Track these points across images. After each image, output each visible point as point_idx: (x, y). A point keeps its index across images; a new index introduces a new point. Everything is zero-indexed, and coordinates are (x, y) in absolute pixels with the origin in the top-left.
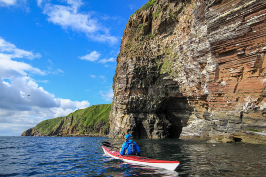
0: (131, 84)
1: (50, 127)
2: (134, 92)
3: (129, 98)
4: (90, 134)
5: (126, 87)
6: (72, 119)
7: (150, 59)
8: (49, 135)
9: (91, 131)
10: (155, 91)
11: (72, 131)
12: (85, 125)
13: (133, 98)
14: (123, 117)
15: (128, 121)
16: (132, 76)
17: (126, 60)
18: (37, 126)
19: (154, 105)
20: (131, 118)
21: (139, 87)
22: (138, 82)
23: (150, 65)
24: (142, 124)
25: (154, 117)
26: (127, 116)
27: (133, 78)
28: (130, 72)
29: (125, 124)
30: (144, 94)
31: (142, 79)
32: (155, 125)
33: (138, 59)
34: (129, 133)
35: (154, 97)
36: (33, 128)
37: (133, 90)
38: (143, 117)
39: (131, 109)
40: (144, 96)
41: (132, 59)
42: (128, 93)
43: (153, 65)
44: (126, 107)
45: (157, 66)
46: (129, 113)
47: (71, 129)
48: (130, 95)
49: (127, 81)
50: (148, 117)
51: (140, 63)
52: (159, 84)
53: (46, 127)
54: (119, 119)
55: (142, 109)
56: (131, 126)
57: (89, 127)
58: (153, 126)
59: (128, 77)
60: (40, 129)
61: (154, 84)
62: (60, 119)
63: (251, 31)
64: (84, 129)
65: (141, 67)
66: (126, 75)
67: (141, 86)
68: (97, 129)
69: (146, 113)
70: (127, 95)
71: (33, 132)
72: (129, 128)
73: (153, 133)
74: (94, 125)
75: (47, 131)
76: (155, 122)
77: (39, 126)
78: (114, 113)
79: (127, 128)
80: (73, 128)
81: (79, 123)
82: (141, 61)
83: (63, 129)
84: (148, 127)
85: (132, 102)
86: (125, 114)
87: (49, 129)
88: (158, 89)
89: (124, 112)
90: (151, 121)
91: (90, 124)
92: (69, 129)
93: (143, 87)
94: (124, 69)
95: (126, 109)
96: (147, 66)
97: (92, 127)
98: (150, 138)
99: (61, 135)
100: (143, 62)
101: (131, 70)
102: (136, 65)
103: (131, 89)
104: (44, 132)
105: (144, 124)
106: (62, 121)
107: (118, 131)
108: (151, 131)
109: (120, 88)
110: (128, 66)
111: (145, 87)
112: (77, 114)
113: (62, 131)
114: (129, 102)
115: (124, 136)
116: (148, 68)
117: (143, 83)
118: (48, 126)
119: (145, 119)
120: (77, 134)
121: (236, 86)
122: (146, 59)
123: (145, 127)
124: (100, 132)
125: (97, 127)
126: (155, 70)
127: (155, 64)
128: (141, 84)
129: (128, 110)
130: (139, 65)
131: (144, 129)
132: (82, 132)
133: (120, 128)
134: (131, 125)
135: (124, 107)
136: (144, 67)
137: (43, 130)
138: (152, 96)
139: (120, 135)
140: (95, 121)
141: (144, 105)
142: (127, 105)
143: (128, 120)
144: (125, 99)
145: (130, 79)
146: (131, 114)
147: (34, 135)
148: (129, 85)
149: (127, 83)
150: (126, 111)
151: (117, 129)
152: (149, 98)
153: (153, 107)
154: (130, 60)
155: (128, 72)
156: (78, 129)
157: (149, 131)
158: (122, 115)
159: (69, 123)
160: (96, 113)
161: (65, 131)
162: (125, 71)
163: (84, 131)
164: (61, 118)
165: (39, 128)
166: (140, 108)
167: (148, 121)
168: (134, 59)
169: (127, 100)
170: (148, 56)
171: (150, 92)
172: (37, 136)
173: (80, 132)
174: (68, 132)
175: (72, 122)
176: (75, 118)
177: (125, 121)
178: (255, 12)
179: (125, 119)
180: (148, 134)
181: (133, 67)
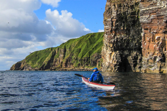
0: (115, 27)
1: (40, 59)
2: (119, 33)
3: (115, 38)
4: (86, 68)
5: (112, 28)
6: (65, 51)
7: (129, 6)
8: (40, 69)
9: (87, 65)
10: (135, 32)
11: (66, 65)
12: (79, 57)
13: (117, 38)
14: (111, 53)
15: (115, 58)
16: (116, 20)
17: (110, 5)
18: (26, 58)
19: (136, 43)
20: (117, 54)
21: (122, 28)
22: (121, 25)
23: (130, 11)
24: (127, 59)
25: (136, 54)
26: (114, 53)
27: (117, 21)
28: (113, 17)
29: (113, 60)
30: (127, 35)
31: (124, 22)
32: (138, 60)
33: (120, 6)
34: (116, 67)
35: (135, 37)
36: (22, 61)
37: (117, 31)
38: (128, 53)
39: (117, 47)
40: (127, 36)
41: (114, 5)
42: (114, 34)
43: (132, 10)
44: (113, 46)
45: (135, 11)
46: (115, 50)
47: (64, 62)
48: (115, 35)
49: (112, 24)
50: (132, 54)
51: (121, 9)
52: (138, 26)
53: (36, 60)
54: (108, 55)
55: (127, 46)
56: (117, 62)
57: (85, 60)
58: (136, 62)
59: (113, 20)
60: (30, 63)
61: (135, 26)
62: (50, 50)
63: (152, 21)
64: (79, 62)
65: (122, 13)
66: (111, 19)
67: (124, 28)
68: (94, 62)
69: (130, 50)
70: (112, 36)
71: (22, 66)
72: (115, 63)
73: (136, 67)
74: (89, 57)
75: (37, 64)
76: (138, 58)
77: (29, 58)
78: (105, 49)
79: (114, 63)
80: (67, 61)
81: (73, 55)
82: (122, 8)
83: (55, 62)
84: (132, 63)
85: (117, 41)
86: (112, 51)
87: (39, 63)
88: (138, 30)
89: (112, 49)
90: (134, 57)
91: (85, 56)
92: (62, 62)
93: (125, 29)
94: (109, 13)
95: (112, 47)
96: (127, 11)
97: (88, 60)
98: (134, 71)
99: (55, 69)
100: (123, 8)
101: (114, 15)
102: (117, 11)
103: (115, 30)
104: (35, 66)
105: (129, 60)
106: (53, 52)
107: (108, 66)
108: (135, 66)
109: (107, 30)
110: (112, 12)
111: (127, 29)
112: (69, 44)
113: (54, 65)
114: (114, 41)
115: (112, 70)
116: (128, 14)
117: (125, 26)
118: (38, 59)
119: (129, 55)
120: (72, 67)
121: (149, 46)
122: (126, 6)
123: (130, 62)
124: (97, 65)
125: (94, 60)
126: (134, 15)
127: (133, 10)
128: (124, 27)
129: (114, 48)
130: (121, 11)
131: (129, 64)
132: (77, 65)
133: (109, 63)
134: (117, 60)
135: (111, 45)
136: (124, 13)
137: (33, 63)
138: (133, 36)
139: (109, 69)
140: (90, 53)
141: (128, 43)
142: (113, 44)
143: (115, 56)
144: (111, 39)
145: (114, 22)
146: (118, 52)
147: (23, 69)
148: (114, 27)
149: (112, 26)
150: (113, 49)
151: (107, 64)
152: (131, 38)
153: (135, 45)
154: (113, 7)
155: (112, 17)
156: (72, 62)
157: (133, 65)
158: (111, 52)
159: (62, 56)
160: (91, 43)
161: (58, 64)
162: (110, 15)
163: (79, 65)
164: (52, 49)
165: (28, 61)
166: (124, 46)
167: (132, 57)
168: (116, 6)
169: (113, 40)
170: (128, 3)
171: (132, 32)
172: (27, 70)
173: (74, 65)
174: (61, 66)
175: (64, 54)
176: (68, 50)
177: (112, 57)
178: (153, 13)
179: (113, 55)
180: (133, 68)
181: (115, 13)
